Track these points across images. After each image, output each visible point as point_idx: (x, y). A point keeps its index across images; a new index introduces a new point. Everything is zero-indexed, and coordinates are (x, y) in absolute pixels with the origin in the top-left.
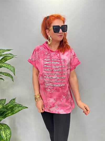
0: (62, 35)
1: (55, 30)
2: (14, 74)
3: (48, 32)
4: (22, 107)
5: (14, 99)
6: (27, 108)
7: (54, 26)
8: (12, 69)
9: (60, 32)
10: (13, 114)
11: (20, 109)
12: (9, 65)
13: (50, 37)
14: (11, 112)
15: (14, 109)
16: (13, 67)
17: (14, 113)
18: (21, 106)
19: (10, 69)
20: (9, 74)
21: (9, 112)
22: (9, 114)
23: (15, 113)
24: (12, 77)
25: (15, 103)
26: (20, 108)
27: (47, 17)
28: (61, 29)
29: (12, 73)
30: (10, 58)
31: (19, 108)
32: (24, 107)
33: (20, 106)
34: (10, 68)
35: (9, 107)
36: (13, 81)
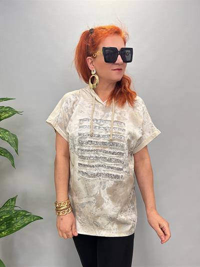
0: (121, 69)
1: (107, 57)
2: (17, 151)
3: (90, 61)
4: (31, 218)
5: (14, 199)
6: (41, 218)
8: (12, 140)
9: (117, 62)
10: (12, 232)
11: (26, 222)
12: (6, 131)
14: (7, 229)
15: (13, 222)
16: (14, 136)
17: (13, 230)
18: (28, 216)
19: (8, 142)
20: (6, 150)
21: (3, 227)
22: (3, 233)
23: (16, 231)
24: (11, 158)
25: (15, 208)
26: (26, 220)
27: (90, 30)
28: (119, 56)
29: (11, 149)
30: (7, 115)
31: (23, 218)
32: (34, 218)
33: (26, 214)
34: (7, 137)
35: (4, 217)
36: (13, 165)
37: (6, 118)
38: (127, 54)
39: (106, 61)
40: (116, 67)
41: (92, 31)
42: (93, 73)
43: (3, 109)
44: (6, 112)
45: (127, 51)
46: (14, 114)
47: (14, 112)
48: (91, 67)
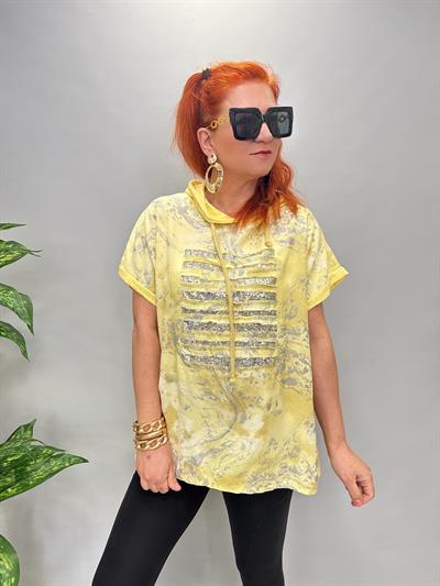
0: (269, 152)
1: (238, 128)
2: (30, 328)
3: (204, 137)
4: (64, 460)
5: (29, 427)
6: (85, 461)
7: (234, 112)
8: (21, 306)
9: (260, 137)
10: (26, 487)
11: (56, 468)
12: (10, 288)
13: (218, 161)
14: (17, 482)
15: (29, 469)
16: (25, 297)
17: (28, 485)
18: (58, 456)
19: (13, 309)
20: (9, 325)
21: (9, 479)
22: (9, 490)
23: (34, 485)
24: (20, 340)
25: (33, 443)
26: (54, 464)
28: (264, 126)
29: (20, 325)
30: (9, 257)
31: (48, 461)
32: (70, 459)
33: (54, 454)
34: (12, 302)
35: (9, 459)
36: (25, 354)
37: (7, 263)
38: (280, 121)
39: (237, 137)
40: (258, 148)
41: (206, 74)
42: (211, 161)
43: (2, 246)
44: (6, 251)
45: (280, 114)
46: (23, 255)
47: (24, 252)
48: (206, 148)
